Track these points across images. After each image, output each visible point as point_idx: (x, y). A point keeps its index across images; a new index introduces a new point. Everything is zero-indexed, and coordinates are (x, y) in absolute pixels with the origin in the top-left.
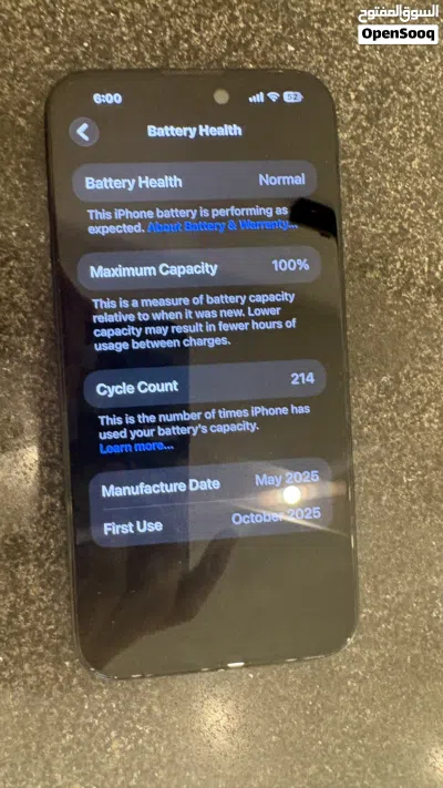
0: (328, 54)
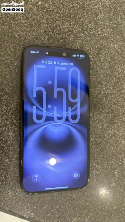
0: (90, 38)
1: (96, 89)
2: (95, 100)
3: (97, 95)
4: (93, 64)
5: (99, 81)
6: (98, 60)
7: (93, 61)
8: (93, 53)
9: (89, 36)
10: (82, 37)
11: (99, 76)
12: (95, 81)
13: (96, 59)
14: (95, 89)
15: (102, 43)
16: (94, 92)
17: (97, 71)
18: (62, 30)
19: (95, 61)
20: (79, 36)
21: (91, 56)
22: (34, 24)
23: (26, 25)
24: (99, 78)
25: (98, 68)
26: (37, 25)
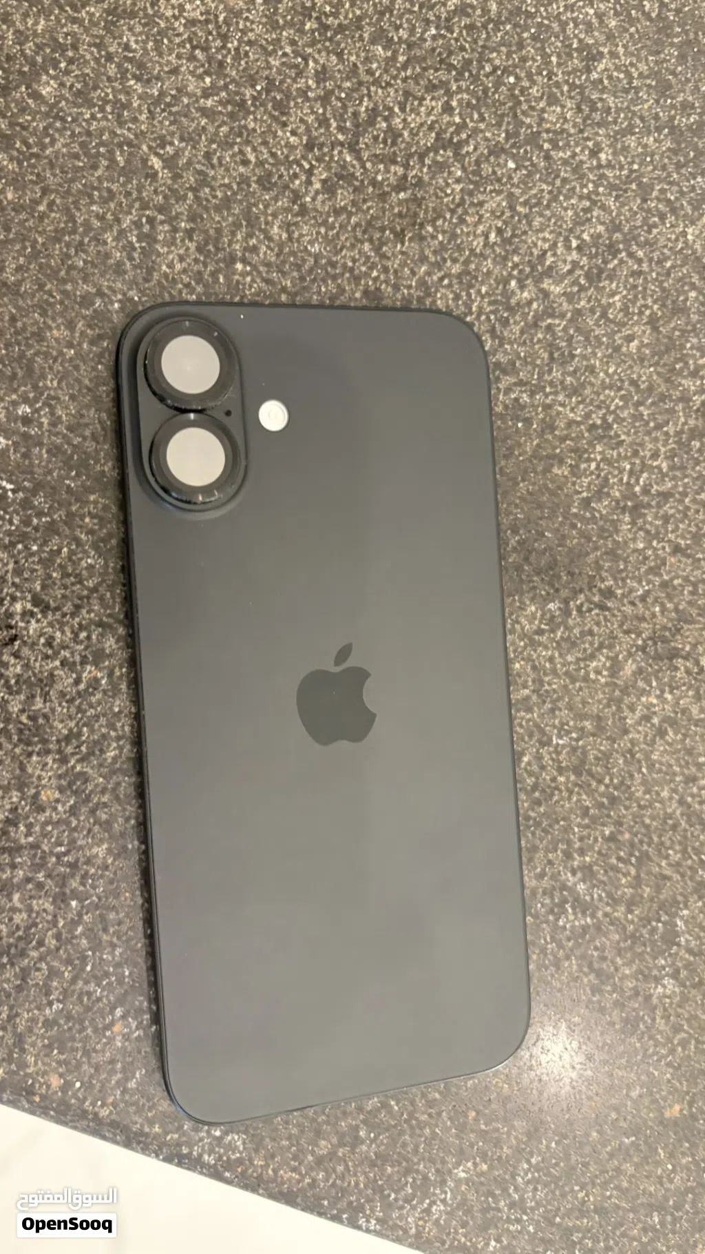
1: (583, 466)
2: (574, 526)
3: (586, 502)
4: (565, 329)
5: (599, 422)
6: (592, 311)
7: (569, 315)
8: (568, 267)
9: (551, 174)
10: (510, 178)
11: (598, 394)
12: (578, 424)
13: (582, 303)
14: (577, 466)
15: (619, 215)
16: (574, 484)
17: (587, 367)
18: (401, 135)
19: (578, 312)
20: (494, 172)
21: (557, 283)
22: (254, 98)
23: (209, 103)
24: (599, 407)
25: (594, 354)
26: (270, 106)
